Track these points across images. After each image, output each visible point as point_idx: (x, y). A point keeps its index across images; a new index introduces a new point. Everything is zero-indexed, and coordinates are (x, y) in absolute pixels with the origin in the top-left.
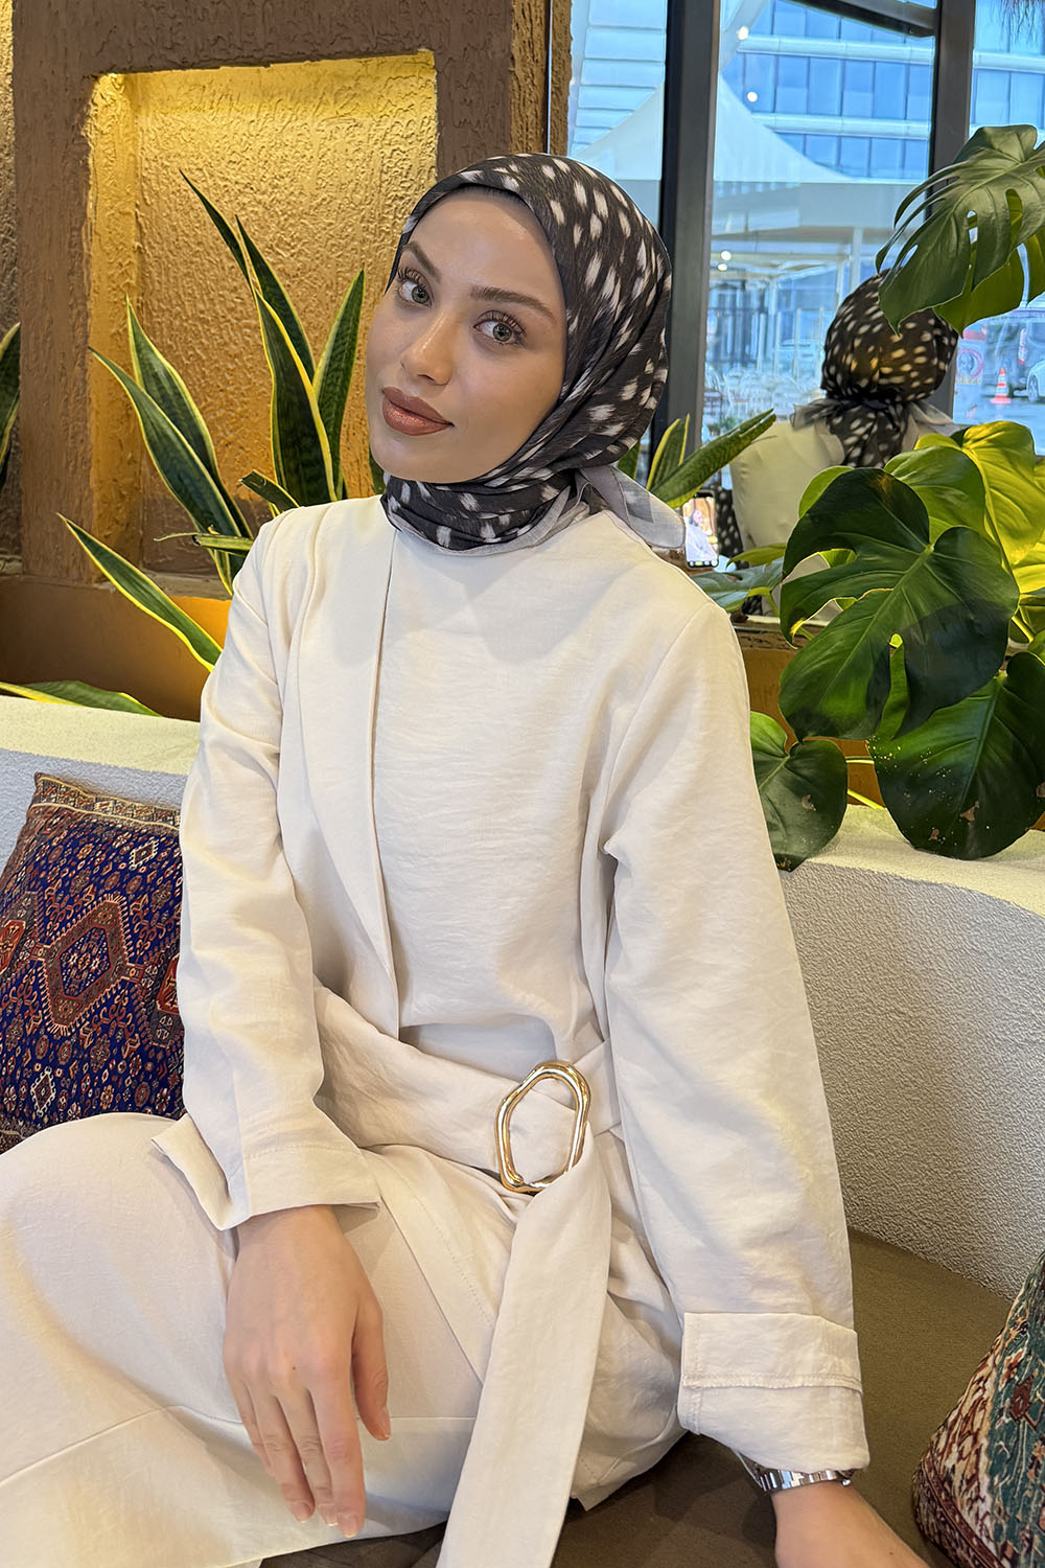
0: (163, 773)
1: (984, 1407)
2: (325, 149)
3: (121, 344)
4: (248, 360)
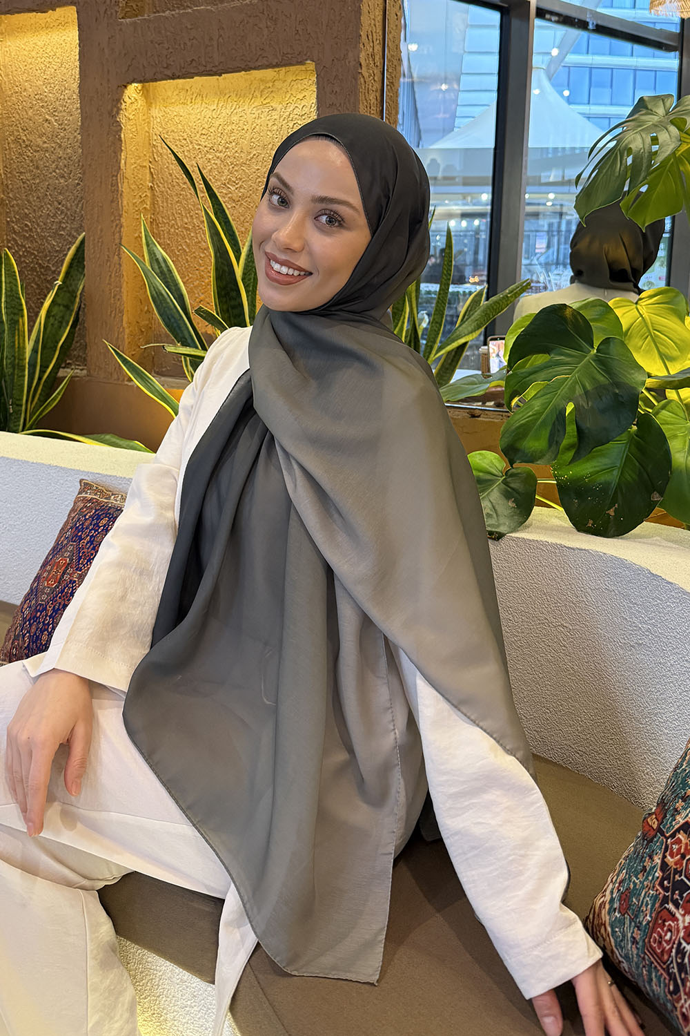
2: (255, 125)
3: (139, 242)
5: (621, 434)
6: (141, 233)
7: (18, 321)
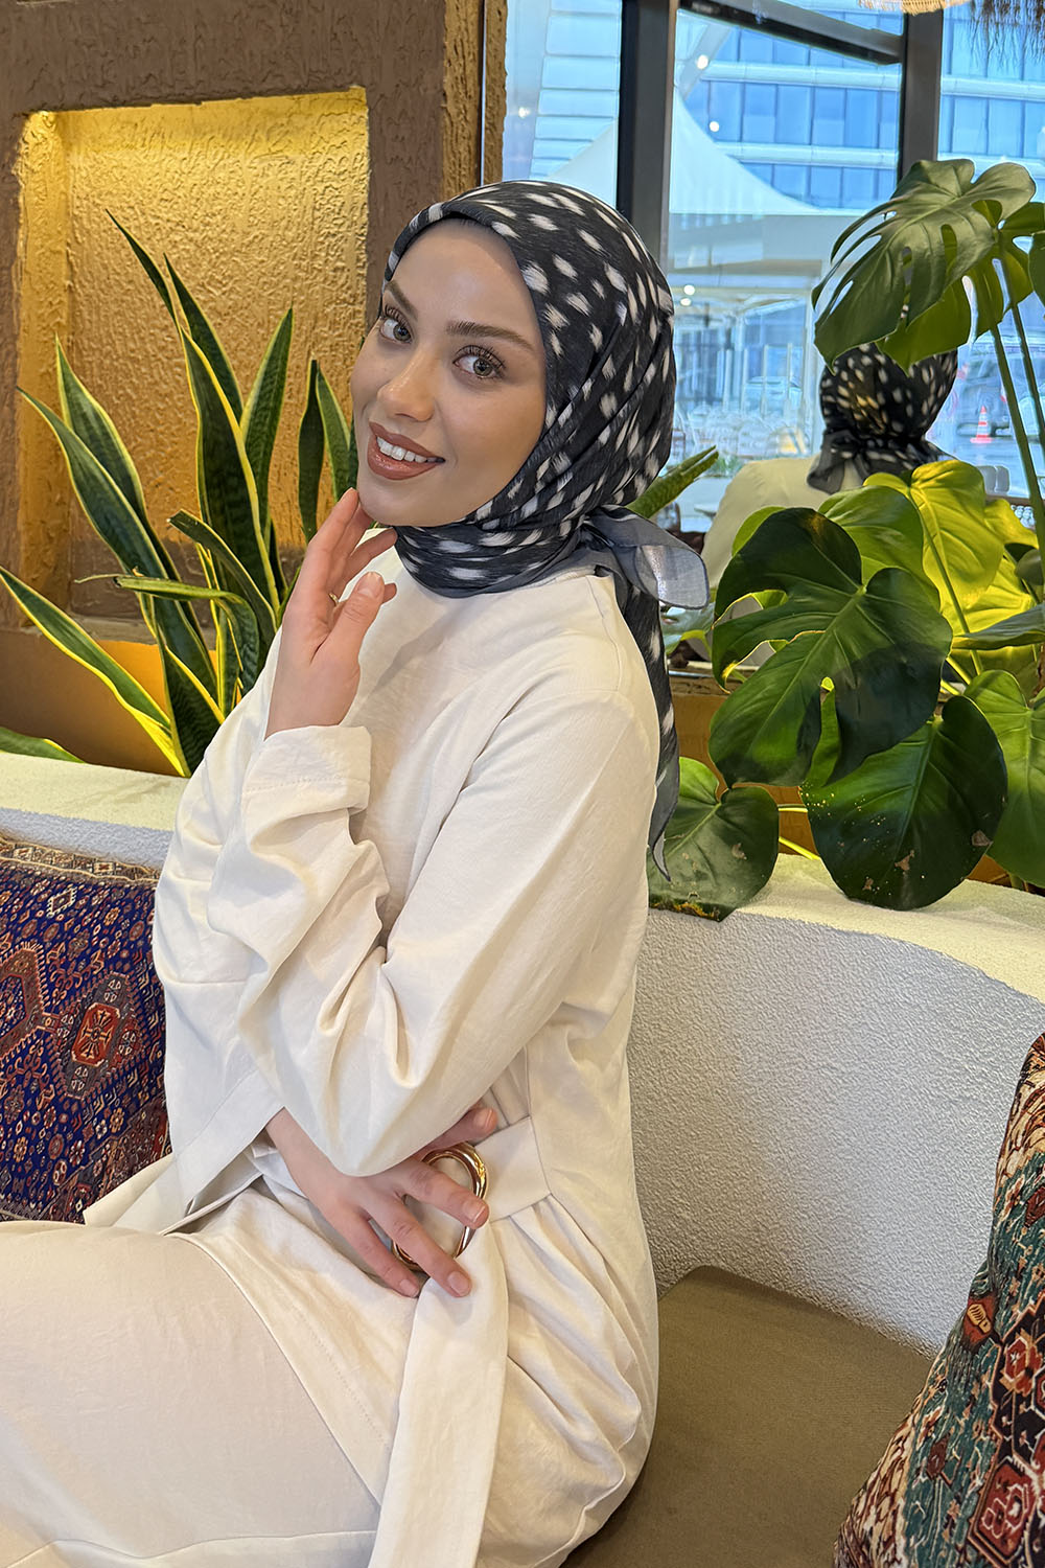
0: (84, 820)
1: (901, 1467)
2: (257, 187)
3: (51, 383)
4: (179, 399)
6: (55, 370)
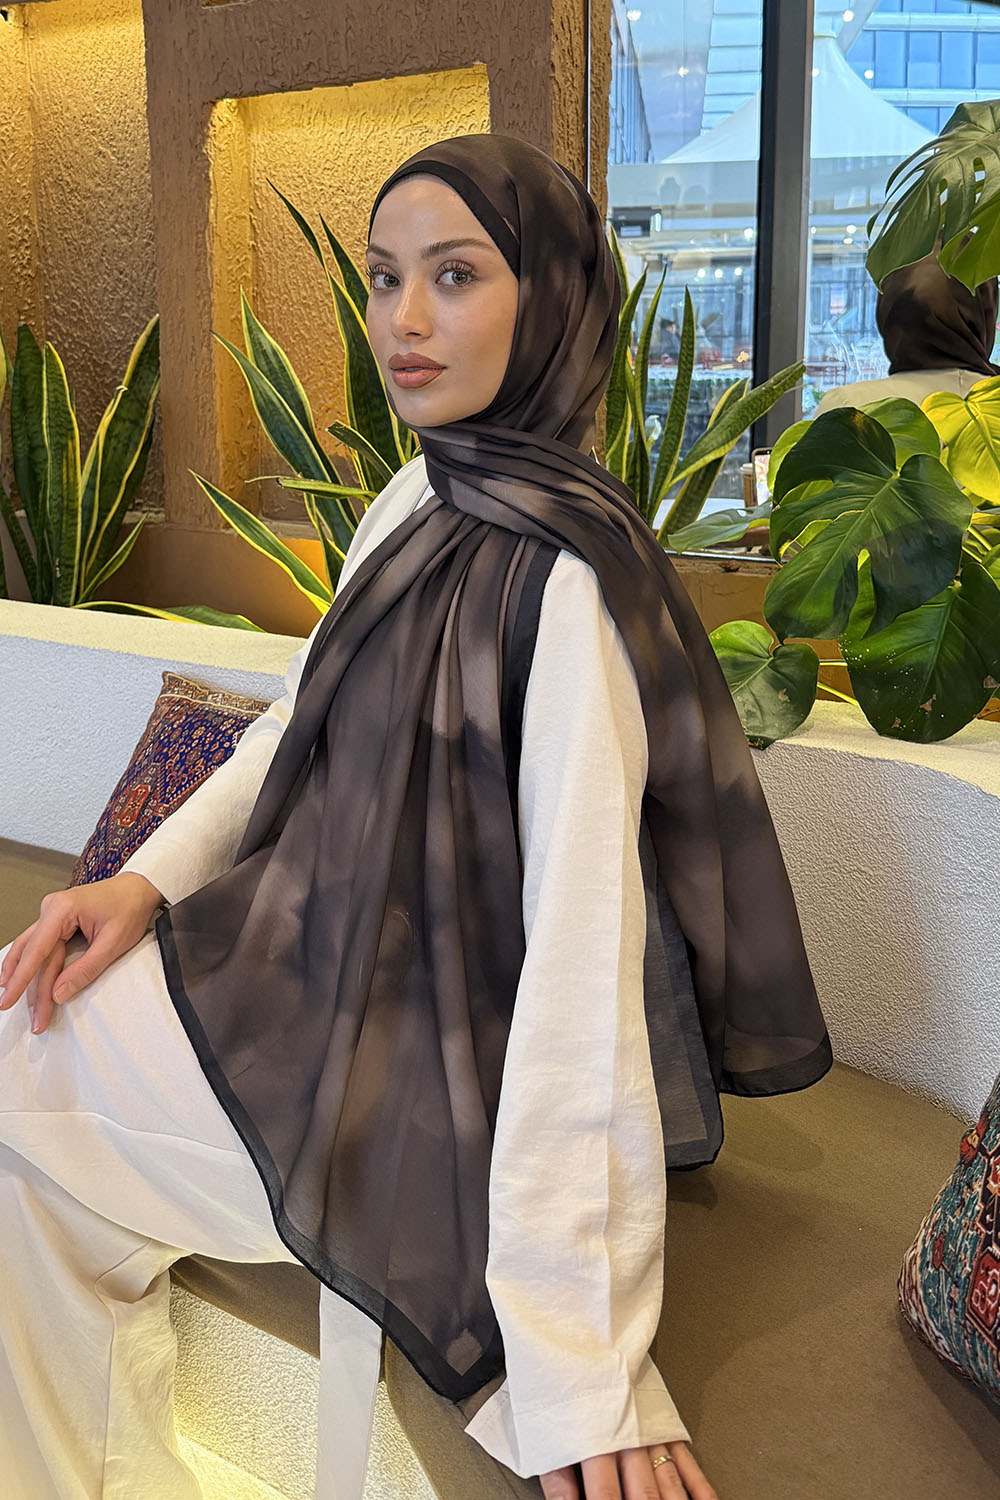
2: (402, 153)
3: (238, 327)
5: (937, 593)
6: (240, 312)
7: (67, 445)
